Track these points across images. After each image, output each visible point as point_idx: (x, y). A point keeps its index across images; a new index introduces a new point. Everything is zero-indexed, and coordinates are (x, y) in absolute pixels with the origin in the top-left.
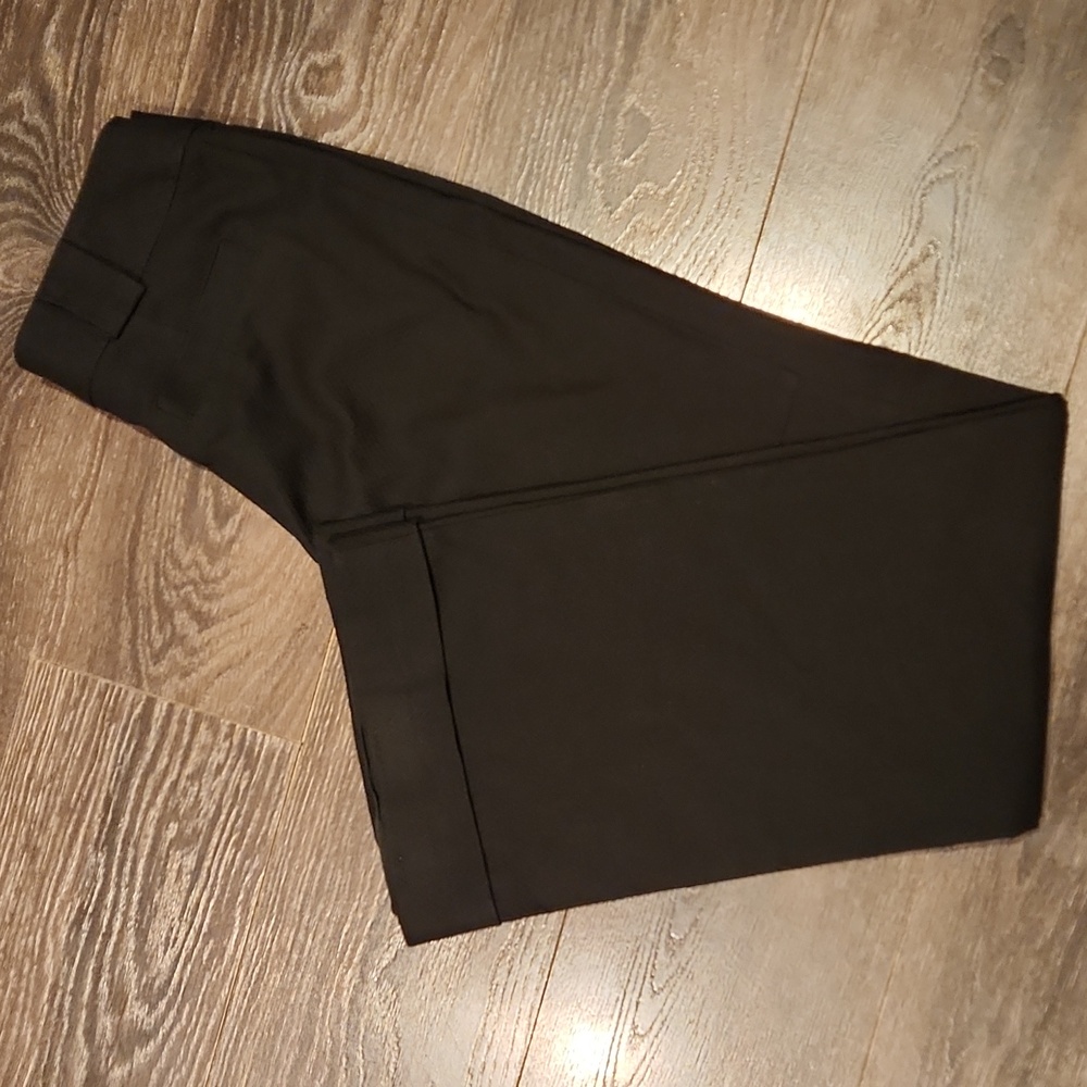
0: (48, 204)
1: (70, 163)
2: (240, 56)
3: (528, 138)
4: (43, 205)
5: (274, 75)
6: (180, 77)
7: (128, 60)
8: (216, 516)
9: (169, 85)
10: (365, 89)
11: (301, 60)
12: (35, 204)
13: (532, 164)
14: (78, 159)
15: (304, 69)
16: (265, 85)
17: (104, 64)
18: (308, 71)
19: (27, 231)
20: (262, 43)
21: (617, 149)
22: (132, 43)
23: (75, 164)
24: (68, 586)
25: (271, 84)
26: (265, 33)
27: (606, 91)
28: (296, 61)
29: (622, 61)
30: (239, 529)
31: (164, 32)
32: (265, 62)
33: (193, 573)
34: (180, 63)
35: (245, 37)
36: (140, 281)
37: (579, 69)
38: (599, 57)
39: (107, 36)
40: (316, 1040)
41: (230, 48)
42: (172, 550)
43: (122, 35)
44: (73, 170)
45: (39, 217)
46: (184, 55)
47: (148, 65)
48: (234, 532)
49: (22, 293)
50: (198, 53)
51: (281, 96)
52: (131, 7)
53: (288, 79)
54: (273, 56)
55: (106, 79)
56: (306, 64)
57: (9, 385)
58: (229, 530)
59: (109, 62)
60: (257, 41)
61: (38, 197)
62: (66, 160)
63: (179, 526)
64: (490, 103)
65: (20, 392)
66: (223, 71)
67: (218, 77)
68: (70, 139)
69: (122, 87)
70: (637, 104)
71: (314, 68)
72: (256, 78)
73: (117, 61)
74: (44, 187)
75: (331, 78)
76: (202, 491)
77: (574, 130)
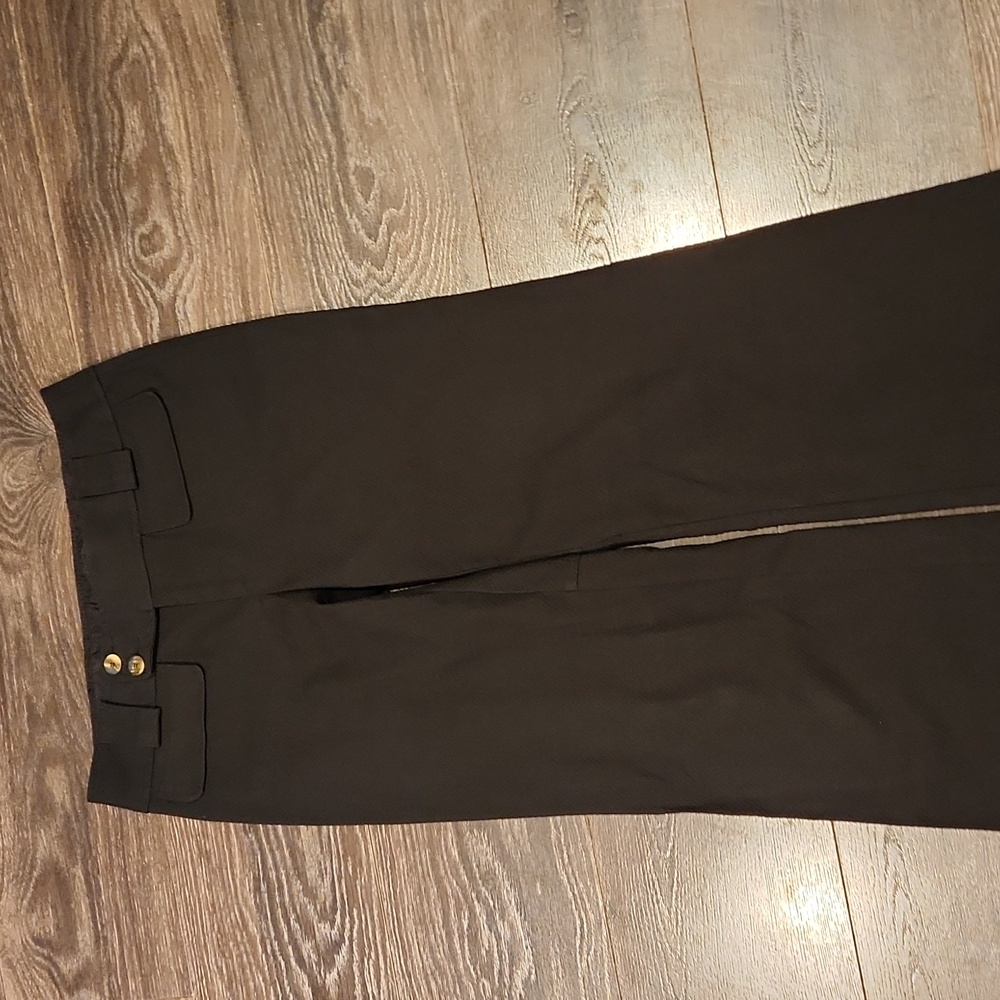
0: (20, 420)
1: (21, 386)
2: (93, 254)
3: (300, 219)
4: (17, 421)
5: (120, 254)
6: (64, 294)
7: (27, 301)
9: (60, 303)
10: (181, 234)
11: (133, 237)
12: (12, 423)
13: (310, 236)
14: (25, 380)
15: (137, 241)
16: (118, 264)
17: (14, 311)
18: (140, 241)
19: (16, 444)
20: (104, 238)
21: (360, 199)
22: (24, 287)
23: (25, 384)
25: (121, 260)
26: (102, 231)
27: (334, 164)
28: (130, 239)
29: (335, 140)
31: (41, 271)
32: (110, 249)
34: (60, 286)
35: (91, 240)
37: (310, 160)
38: (318, 144)
39: (7, 292)
40: (449, 891)
41: (85, 251)
43: (16, 287)
44: (25, 390)
45: (18, 430)
46: (60, 279)
47: (41, 298)
49: (30, 486)
50: (67, 272)
51: (131, 266)
52: (13, 265)
53: (130, 253)
54: (114, 243)
55: (19, 320)
56: (137, 238)
57: (49, 552)
59: (16, 308)
60: (99, 239)
61: (12, 418)
62: (18, 385)
64: (265, 210)
65: (58, 551)
66: (87, 268)
67: (86, 274)
68: (14, 369)
69: (31, 320)
70: (358, 163)
71: (143, 237)
72: (110, 263)
73: (21, 305)
74: (13, 410)
75: (157, 237)
77: (327, 200)
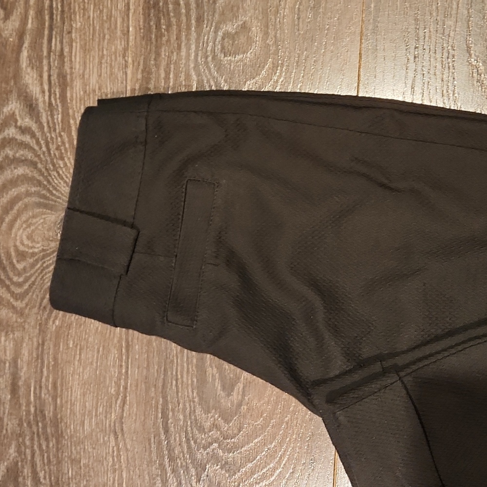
0: (49, 182)
1: (58, 148)
2: (168, 41)
4: (45, 183)
5: (197, 47)
6: (126, 66)
7: (85, 63)
8: (224, 388)
9: (120, 75)
10: (270, 42)
11: (216, 32)
12: (40, 183)
14: (63, 143)
15: (219, 38)
16: (192, 57)
17: (68, 71)
18: (223, 39)
19: (39, 205)
20: (184, 26)
22: (85, 50)
23: (62, 148)
24: (122, 461)
25: (196, 55)
26: (184, 18)
28: (212, 34)
30: (244, 395)
31: (107, 37)
32: (188, 40)
33: (215, 434)
34: (124, 57)
35: (169, 26)
36: (132, 226)
39: (66, 50)
41: (159, 36)
42: (196, 420)
43: (77, 46)
44: (62, 153)
45: (44, 192)
46: (126, 49)
47: (101, 63)
48: (240, 397)
49: (43, 250)
50: (136, 47)
51: (206, 63)
52: (79, 24)
53: (209, 48)
54: (194, 35)
55: (72, 80)
56: (220, 34)
57: (47, 320)
58: (235, 397)
59: (71, 68)
60: (179, 26)
61: (41, 178)
62: (55, 146)
63: (196, 400)
65: (57, 322)
66: (158, 54)
67: (155, 59)
68: (55, 130)
69: (85, 85)
71: (226, 35)
72: (183, 53)
73: (77, 67)
74: (43, 170)
75: (242, 39)
76: (209, 370)
